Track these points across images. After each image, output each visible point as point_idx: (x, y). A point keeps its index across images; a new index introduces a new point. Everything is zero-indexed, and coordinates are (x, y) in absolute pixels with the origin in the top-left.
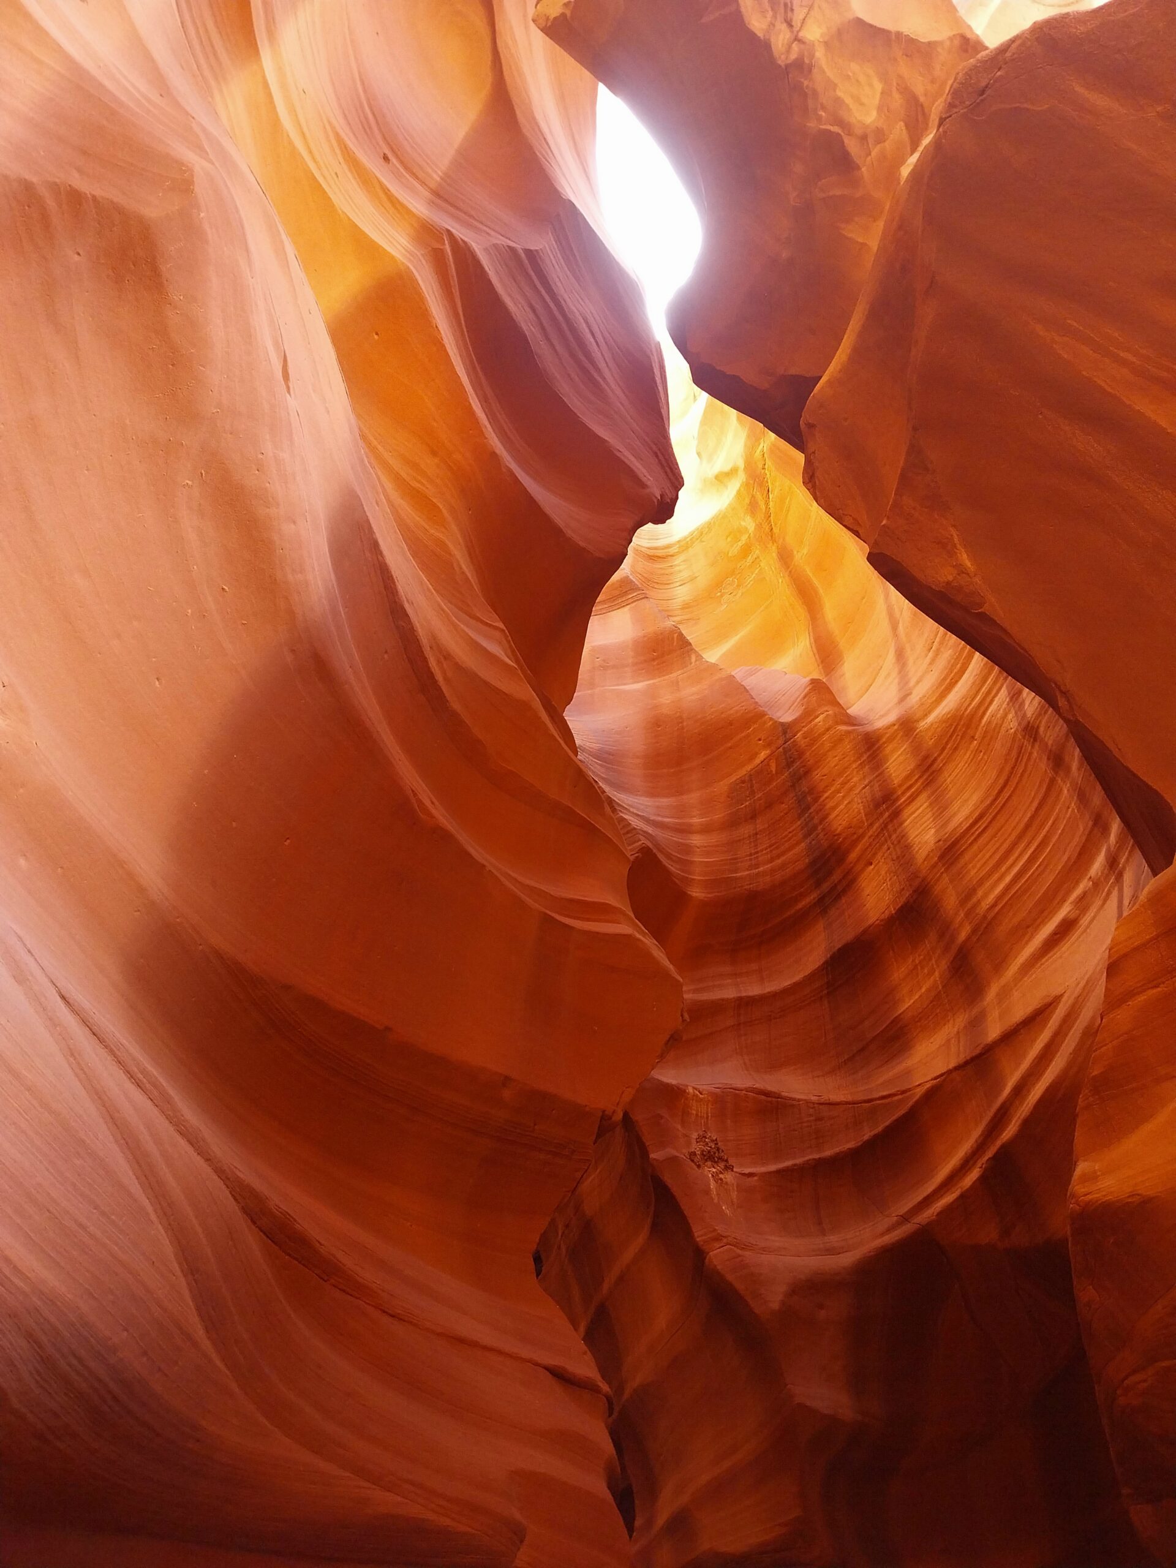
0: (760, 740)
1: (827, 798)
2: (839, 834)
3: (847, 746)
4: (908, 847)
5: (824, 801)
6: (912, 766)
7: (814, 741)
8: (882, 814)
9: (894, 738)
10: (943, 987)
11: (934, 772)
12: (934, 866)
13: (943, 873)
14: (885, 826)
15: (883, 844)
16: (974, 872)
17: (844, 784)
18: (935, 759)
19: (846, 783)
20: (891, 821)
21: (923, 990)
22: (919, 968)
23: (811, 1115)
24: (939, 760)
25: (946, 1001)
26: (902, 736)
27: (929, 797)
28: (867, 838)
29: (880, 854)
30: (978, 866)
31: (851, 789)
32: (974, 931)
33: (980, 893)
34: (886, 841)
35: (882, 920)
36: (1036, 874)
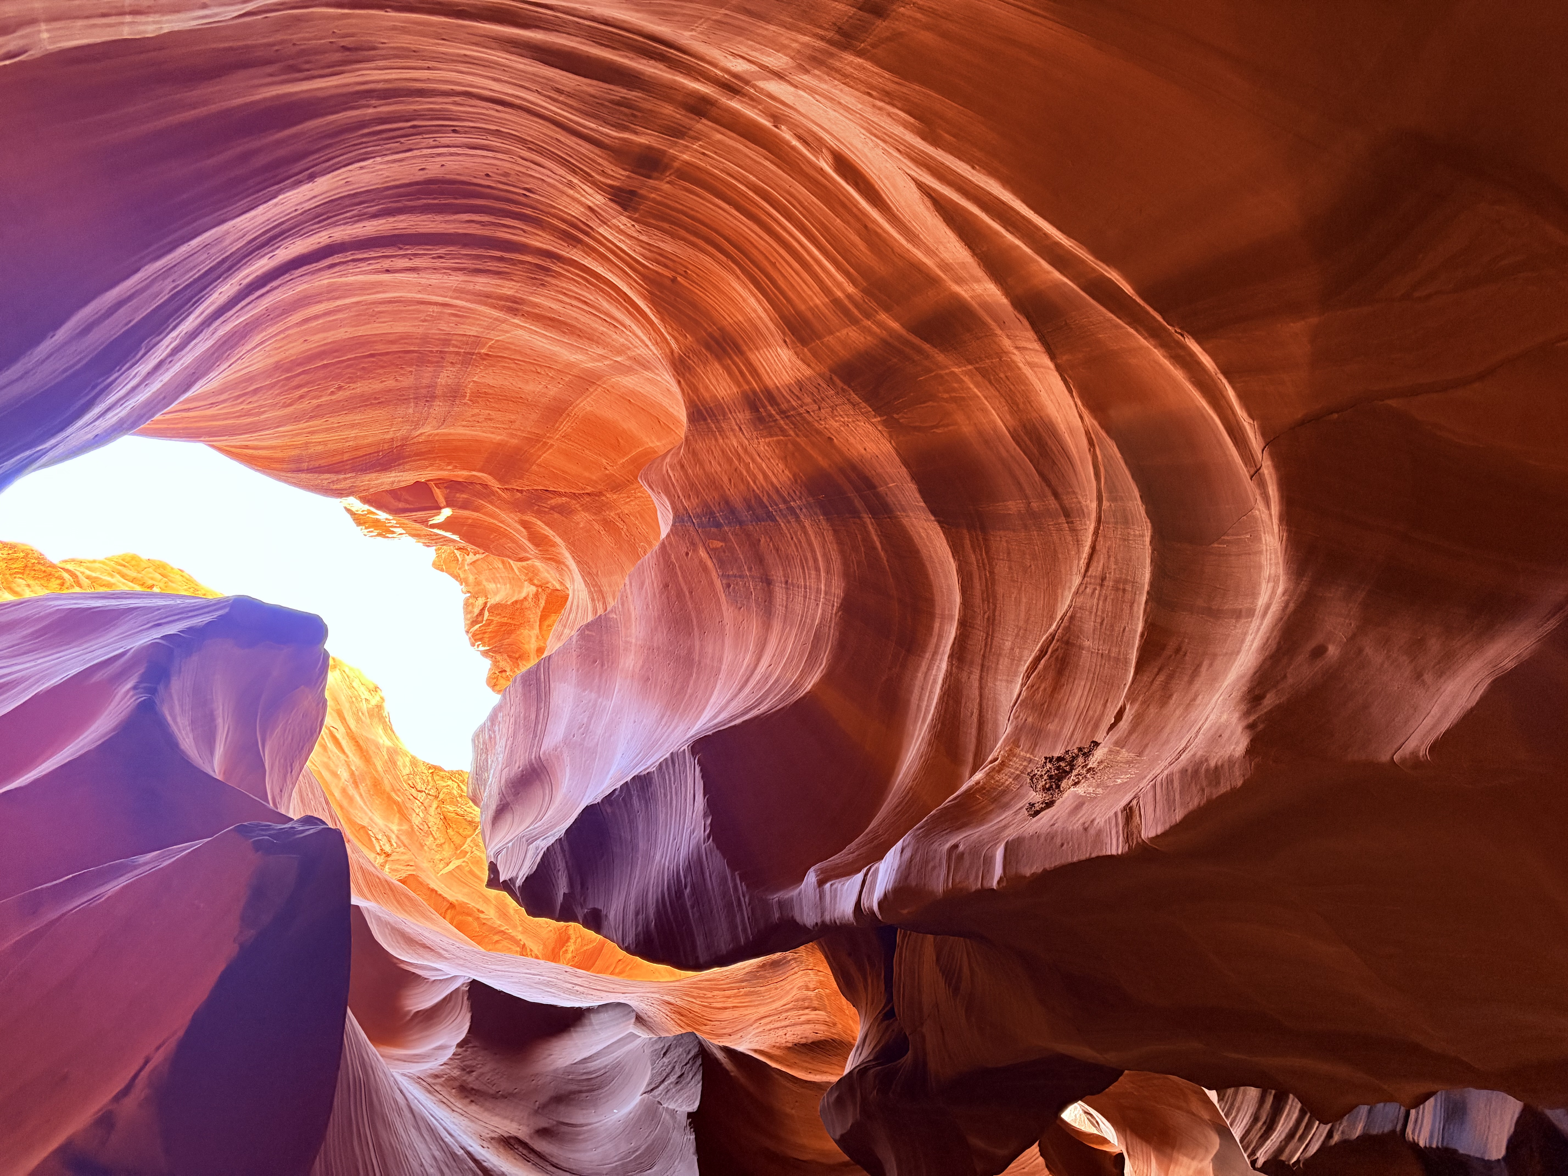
0: (687, 554)
1: (755, 482)
2: (794, 476)
3: (700, 446)
4: (800, 384)
5: (758, 488)
6: (717, 365)
7: (692, 485)
8: (771, 416)
9: (694, 385)
10: (971, 364)
11: (724, 339)
12: (815, 354)
13: (822, 343)
14: (782, 412)
15: (804, 419)
16: (819, 300)
17: (740, 458)
18: (711, 335)
19: (739, 455)
20: (778, 405)
21: (979, 394)
22: (954, 394)
23: (1093, 592)
24: (710, 330)
25: (987, 361)
26: (690, 374)
27: (750, 349)
28: (798, 439)
29: (816, 424)
30: (810, 293)
31: (746, 450)
32: (887, 309)
33: (839, 294)
34: (800, 414)
35: (891, 436)
36: (801, 209)
